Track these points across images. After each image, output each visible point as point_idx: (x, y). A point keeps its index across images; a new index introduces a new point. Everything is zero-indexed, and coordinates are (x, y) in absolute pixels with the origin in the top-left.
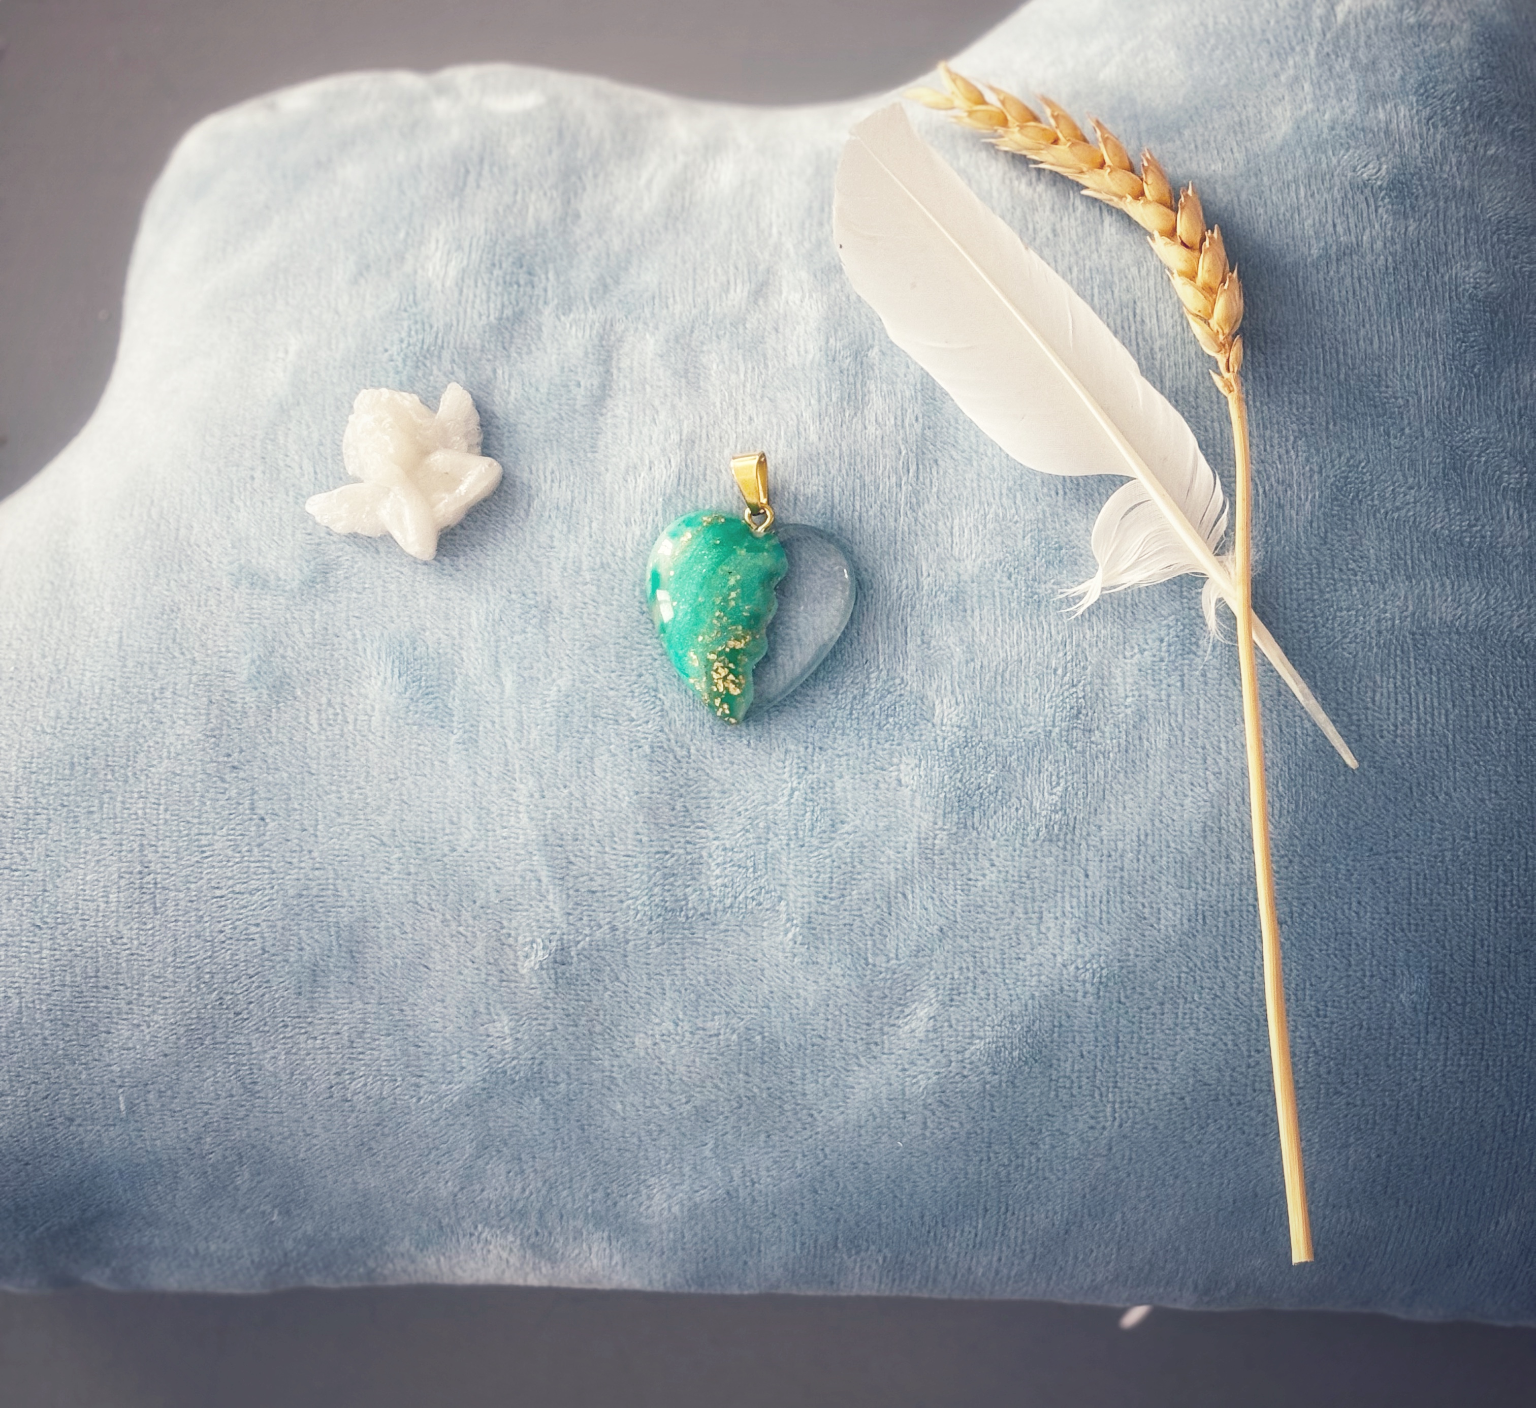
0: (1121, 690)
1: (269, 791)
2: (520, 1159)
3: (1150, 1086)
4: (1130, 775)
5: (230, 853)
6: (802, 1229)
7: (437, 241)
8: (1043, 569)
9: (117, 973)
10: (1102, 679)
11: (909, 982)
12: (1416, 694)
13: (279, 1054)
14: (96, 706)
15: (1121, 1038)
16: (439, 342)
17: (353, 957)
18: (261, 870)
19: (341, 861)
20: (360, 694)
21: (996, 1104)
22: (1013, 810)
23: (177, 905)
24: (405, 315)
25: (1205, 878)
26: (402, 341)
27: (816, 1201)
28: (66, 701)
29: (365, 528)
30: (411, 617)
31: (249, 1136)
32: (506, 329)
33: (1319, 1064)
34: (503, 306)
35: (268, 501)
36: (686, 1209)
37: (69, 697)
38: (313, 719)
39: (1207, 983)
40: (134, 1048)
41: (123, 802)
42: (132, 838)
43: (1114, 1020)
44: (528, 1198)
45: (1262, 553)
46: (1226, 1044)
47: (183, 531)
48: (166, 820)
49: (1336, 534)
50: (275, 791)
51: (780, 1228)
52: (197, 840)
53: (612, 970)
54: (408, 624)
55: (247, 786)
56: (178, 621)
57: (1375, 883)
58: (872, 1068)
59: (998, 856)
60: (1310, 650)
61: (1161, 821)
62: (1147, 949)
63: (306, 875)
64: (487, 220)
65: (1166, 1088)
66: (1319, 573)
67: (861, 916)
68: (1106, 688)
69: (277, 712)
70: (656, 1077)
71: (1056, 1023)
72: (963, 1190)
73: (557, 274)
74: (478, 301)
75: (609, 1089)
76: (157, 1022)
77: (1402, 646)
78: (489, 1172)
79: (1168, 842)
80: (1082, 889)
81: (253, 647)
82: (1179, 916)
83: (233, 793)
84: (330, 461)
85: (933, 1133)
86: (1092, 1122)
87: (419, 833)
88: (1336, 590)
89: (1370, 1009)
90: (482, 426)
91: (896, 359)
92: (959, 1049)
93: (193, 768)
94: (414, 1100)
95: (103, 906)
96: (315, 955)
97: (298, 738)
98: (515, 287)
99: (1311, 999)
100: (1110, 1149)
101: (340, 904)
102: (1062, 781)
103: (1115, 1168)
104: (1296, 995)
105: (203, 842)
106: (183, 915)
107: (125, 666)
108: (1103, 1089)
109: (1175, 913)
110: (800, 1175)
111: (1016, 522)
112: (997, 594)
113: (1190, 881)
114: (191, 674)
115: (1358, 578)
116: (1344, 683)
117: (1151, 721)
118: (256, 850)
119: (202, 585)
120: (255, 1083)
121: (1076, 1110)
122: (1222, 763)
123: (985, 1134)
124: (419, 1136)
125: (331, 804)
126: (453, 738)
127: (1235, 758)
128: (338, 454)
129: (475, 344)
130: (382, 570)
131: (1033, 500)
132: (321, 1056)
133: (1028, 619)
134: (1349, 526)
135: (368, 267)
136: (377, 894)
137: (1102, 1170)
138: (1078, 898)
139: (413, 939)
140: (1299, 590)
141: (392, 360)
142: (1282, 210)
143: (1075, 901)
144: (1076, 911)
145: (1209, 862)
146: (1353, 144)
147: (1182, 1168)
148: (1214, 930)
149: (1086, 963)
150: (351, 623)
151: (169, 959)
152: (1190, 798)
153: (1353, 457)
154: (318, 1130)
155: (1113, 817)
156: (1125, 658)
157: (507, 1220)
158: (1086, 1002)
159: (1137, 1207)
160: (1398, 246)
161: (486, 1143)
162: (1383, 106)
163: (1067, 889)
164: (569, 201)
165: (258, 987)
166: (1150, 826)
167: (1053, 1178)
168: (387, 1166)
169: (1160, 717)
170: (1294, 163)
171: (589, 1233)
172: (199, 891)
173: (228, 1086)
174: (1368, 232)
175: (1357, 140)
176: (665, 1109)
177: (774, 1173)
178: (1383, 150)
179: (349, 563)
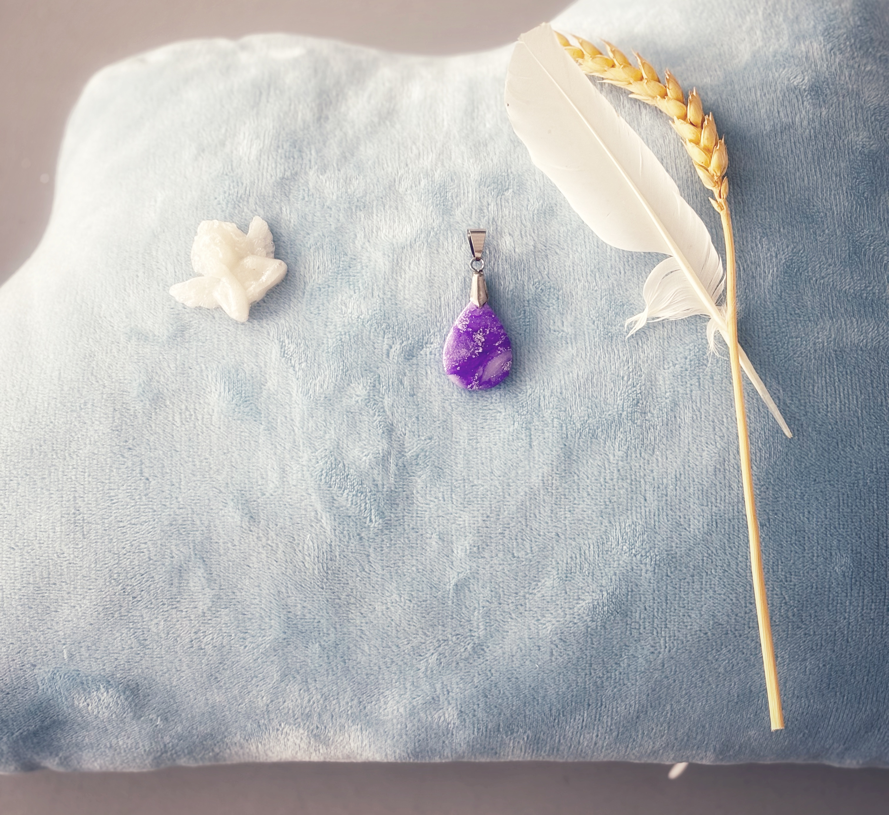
0: (663, 388)
1: (151, 462)
2: (307, 681)
3: (686, 626)
4: (669, 439)
5: (128, 500)
6: (478, 720)
7: (244, 134)
8: (613, 318)
9: (61, 575)
10: (651, 382)
11: (540, 566)
12: (839, 386)
13: (160, 621)
14: (46, 415)
15: (669, 598)
16: (248, 192)
17: (204, 561)
18: (147, 510)
19: (196, 503)
20: (205, 403)
21: (594, 640)
23: (97, 532)
24: (226, 177)
25: (716, 500)
26: (225, 192)
27: (486, 702)
28: (28, 412)
29: (205, 305)
30: (235, 356)
31: (143, 672)
32: (286, 184)
33: (788, 611)
34: (285, 170)
35: (147, 290)
36: (408, 710)
37: (29, 409)
38: (177, 418)
39: (719, 563)
40: (72, 620)
41: (63, 472)
42: (68, 493)
43: (664, 587)
44: (312, 706)
45: (744, 305)
46: (732, 600)
47: (96, 310)
48: (89, 482)
49: (787, 293)
50: (155, 462)
51: (464, 719)
52: (108, 493)
53: (360, 565)
54: (233, 360)
55: (136, 459)
56: (94, 363)
57: (818, 500)
58: (519, 620)
59: (592, 489)
60: (774, 361)
61: (689, 466)
62: (683, 543)
63: (174, 512)
64: (274, 121)
65: (696, 627)
66: (778, 316)
67: (509, 527)
68: (653, 388)
69: (155, 415)
70: (389, 628)
71: (629, 590)
72: (575, 693)
73: (317, 152)
74: (270, 168)
75: (361, 637)
76: (85, 604)
77: (829, 359)
78: (288, 690)
79: (693, 478)
81: (140, 377)
82: (701, 523)
83: (129, 464)
84: (184, 264)
85: (557, 659)
86: (652, 649)
87: (242, 485)
88: (789, 326)
89: (817, 576)
90: (274, 241)
91: (522, 196)
92: (571, 607)
93: (105, 449)
94: (242, 647)
95: (52, 534)
96: (181, 561)
97: (168, 430)
98: (292, 159)
99: (782, 570)
100: (663, 666)
101: (195, 529)
103: (667, 677)
104: (773, 569)
105: (111, 494)
106: (101, 539)
107: (62, 390)
108: (659, 629)
109: (699, 522)
110: (477, 687)
111: (596, 291)
112: (586, 332)
113: (708, 502)
114: (102, 393)
115: (802, 319)
116: (795, 381)
117: (681, 406)
118: (144, 498)
119: (108, 340)
120: (146, 640)
121: (642, 642)
122: (724, 430)
123: (588, 658)
124: (246, 670)
125: (189, 469)
126: (262, 427)
127: (732, 427)
128: (188, 260)
129: (269, 193)
130: (217, 328)
131: (606, 277)
132: (186, 622)
133: (606, 348)
134: (795, 288)
135: (203, 151)
136: (217, 522)
137: (659, 678)
138: (641, 513)
139: (240, 550)
140: (766, 326)
141: (219, 204)
142: (747, 104)
143: (639, 516)
144: (639, 521)
145: (718, 490)
146: (787, 65)
147: (707, 676)
148: (723, 531)
149: (646, 553)
150: (199, 360)
151: (93, 566)
152: (706, 452)
153: (795, 247)
154: (185, 667)
155: (660, 464)
156: (664, 369)
157: (299, 720)
158: (647, 576)
159: (679, 701)
160: (817, 123)
161: (287, 672)
162: (804, 43)
163: (634, 508)
164: (322, 110)
165: (147, 581)
166: (682, 469)
167: (629, 684)
168: (227, 689)
169: (686, 404)
170: (753, 76)
171: (349, 727)
172: (110, 523)
173: (129, 642)
174: (798, 115)
175: (789, 63)
176: (394, 648)
177: (461, 685)
178: (805, 68)
179: (197, 325)
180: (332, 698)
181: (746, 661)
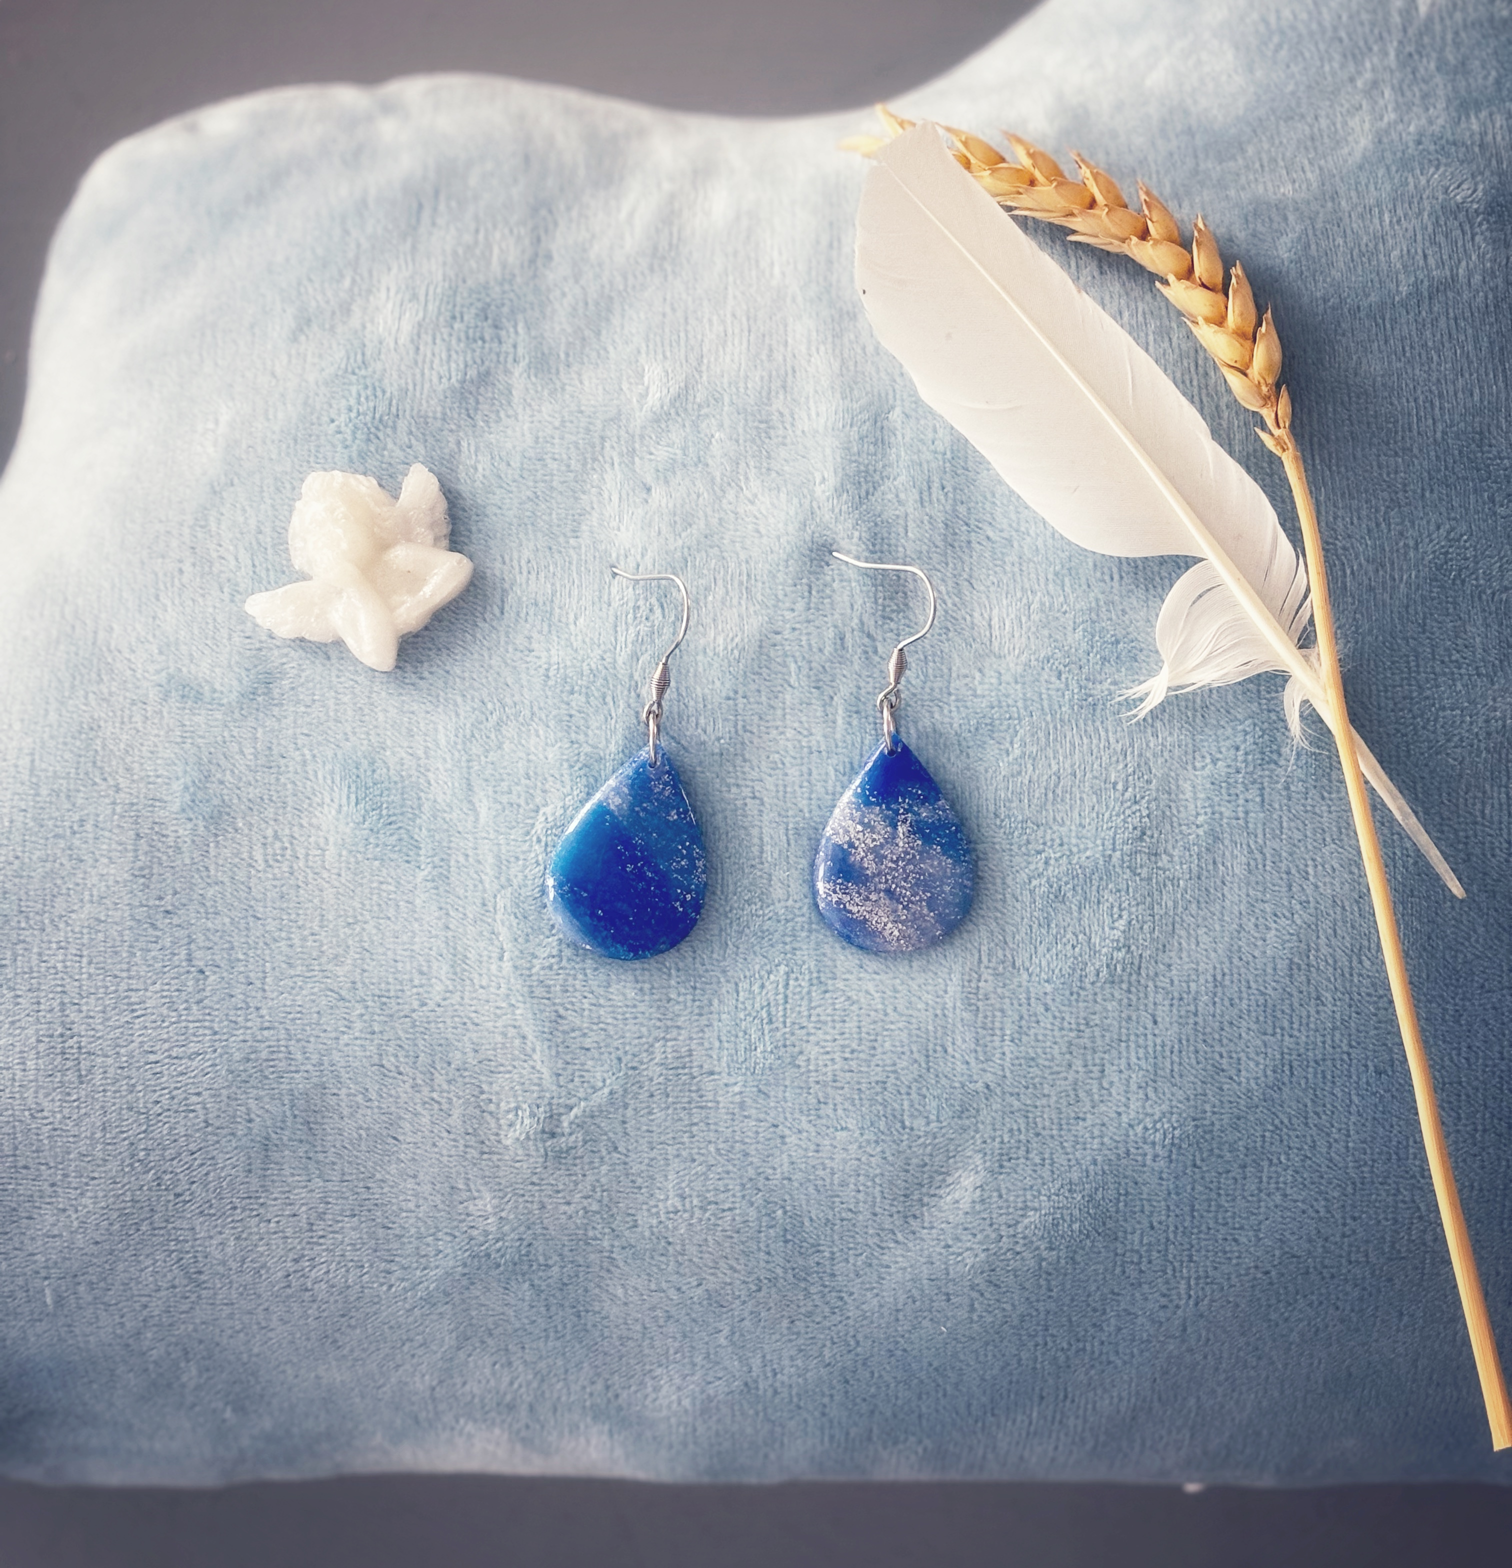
0: (1191, 806)
1: (208, 939)
2: (507, 1350)
3: (1229, 1259)
4: (1203, 905)
5: (165, 1012)
6: (831, 1422)
7: (388, 289)
8: (1098, 667)
9: (37, 1151)
10: (1169, 795)
11: (952, 1148)
13: (227, 1239)
15: (1196, 1207)
16: (394, 410)
17: (310, 1129)
18: (201, 1031)
19: (293, 1019)
20: (310, 825)
21: (1053, 1283)
22: (1069, 947)
23: (105, 1072)
24: (354, 378)
25: (1292, 1023)
26: (350, 409)
27: (846, 1392)
29: (314, 633)
30: (368, 734)
31: (195, 1330)
32: (471, 393)
33: (1424, 1231)
34: (466, 366)
35: (200, 600)
36: (698, 1403)
38: (258, 856)
39: (1294, 1143)
40: (60, 1236)
41: (40, 954)
42: (51, 996)
43: (1189, 1187)
44: (517, 1391)
46: (1317, 1212)
47: (101, 635)
48: (90, 975)
49: (1436, 621)
50: (216, 939)
51: (805, 1421)
52: (127, 997)
53: (609, 1140)
54: (365, 742)
55: (181, 933)
56: (98, 742)
57: (1487, 1024)
58: (910, 1245)
59: (1053, 1001)
60: (1408, 756)
61: (1240, 960)
62: (1227, 1105)
63: (253, 1036)
64: (445, 264)
65: (1248, 1261)
66: (1418, 666)
67: (895, 1072)
68: (1173, 806)
69: (217, 847)
70: (663, 1259)
71: (1121, 1192)
72: (1015, 1378)
73: (528, 327)
74: (437, 361)
75: (608, 1271)
76: (85, 1206)
78: (471, 1365)
79: (1248, 983)
80: (1150, 1037)
81: (186, 772)
82: (1262, 1067)
83: (167, 941)
84: (271, 552)
85: (981, 1317)
86: (1164, 1301)
87: (383, 986)
88: (1438, 686)
89: (1483, 1168)
90: (449, 513)
91: (922, 422)
92: (1011, 1222)
93: (119, 913)
94: (385, 1288)
95: (19, 1074)
96: (267, 1127)
97: (241, 876)
98: (480, 343)
99: (1415, 1158)
100: (1185, 1330)
101: (293, 1068)
102: (1125, 914)
103: (1190, 1350)
105: (133, 1000)
106: (113, 1084)
107: (37, 795)
108: (1177, 1264)
109: (1257, 1064)
110: (828, 1365)
111: (1064, 613)
112: (1045, 696)
113: (1274, 1027)
114: (114, 803)
115: (1463, 671)
116: (1448, 794)
117: (1227, 842)
118: (195, 1008)
119: (125, 698)
120: (200, 1273)
121: (1146, 1286)
122: (1309, 890)
123: (1042, 1316)
124: (391, 1328)
125: (281, 953)
126: (421, 875)
128: (281, 545)
129: (435, 412)
130: (334, 679)
131: (1085, 587)
132: (276, 1240)
133: (1082, 726)
134: (1451, 611)
135: (309, 321)
136: (336, 1056)
137: (1176, 1353)
138: (1146, 1047)
139: (379, 1108)
140: (1394, 687)
141: (340, 432)
142: (1365, 239)
143: (1141, 1052)
144: (1143, 1063)
145: (1296, 1005)
146: (1444, 160)
147: (1267, 1349)
148: (1303, 1082)
149: (1155, 1122)
150: (299, 742)
151: (98, 1135)
152: (1273, 932)
153: (1453, 529)
154: (275, 1323)
155: (1184, 955)
156: (1195, 768)
157: (493, 1414)
158: (1156, 1166)
159: (1213, 1392)
160: (1499, 281)
161: (469, 1333)
162: (1477, 117)
163: (1132, 1038)
164: (539, 240)
165: (202, 1165)
166: (1228, 964)
167: (1119, 1363)
168: (356, 1360)
169: (1237, 838)
170: (1376, 184)
171: (587, 1427)
172: (131, 1055)
173: (169, 1276)
174: (1464, 264)
175: (1448, 155)
176: (672, 1293)
177: (799, 1362)
178: (1478, 167)
179: (295, 671)
180: (554, 1380)
181: (1342, 1321)
